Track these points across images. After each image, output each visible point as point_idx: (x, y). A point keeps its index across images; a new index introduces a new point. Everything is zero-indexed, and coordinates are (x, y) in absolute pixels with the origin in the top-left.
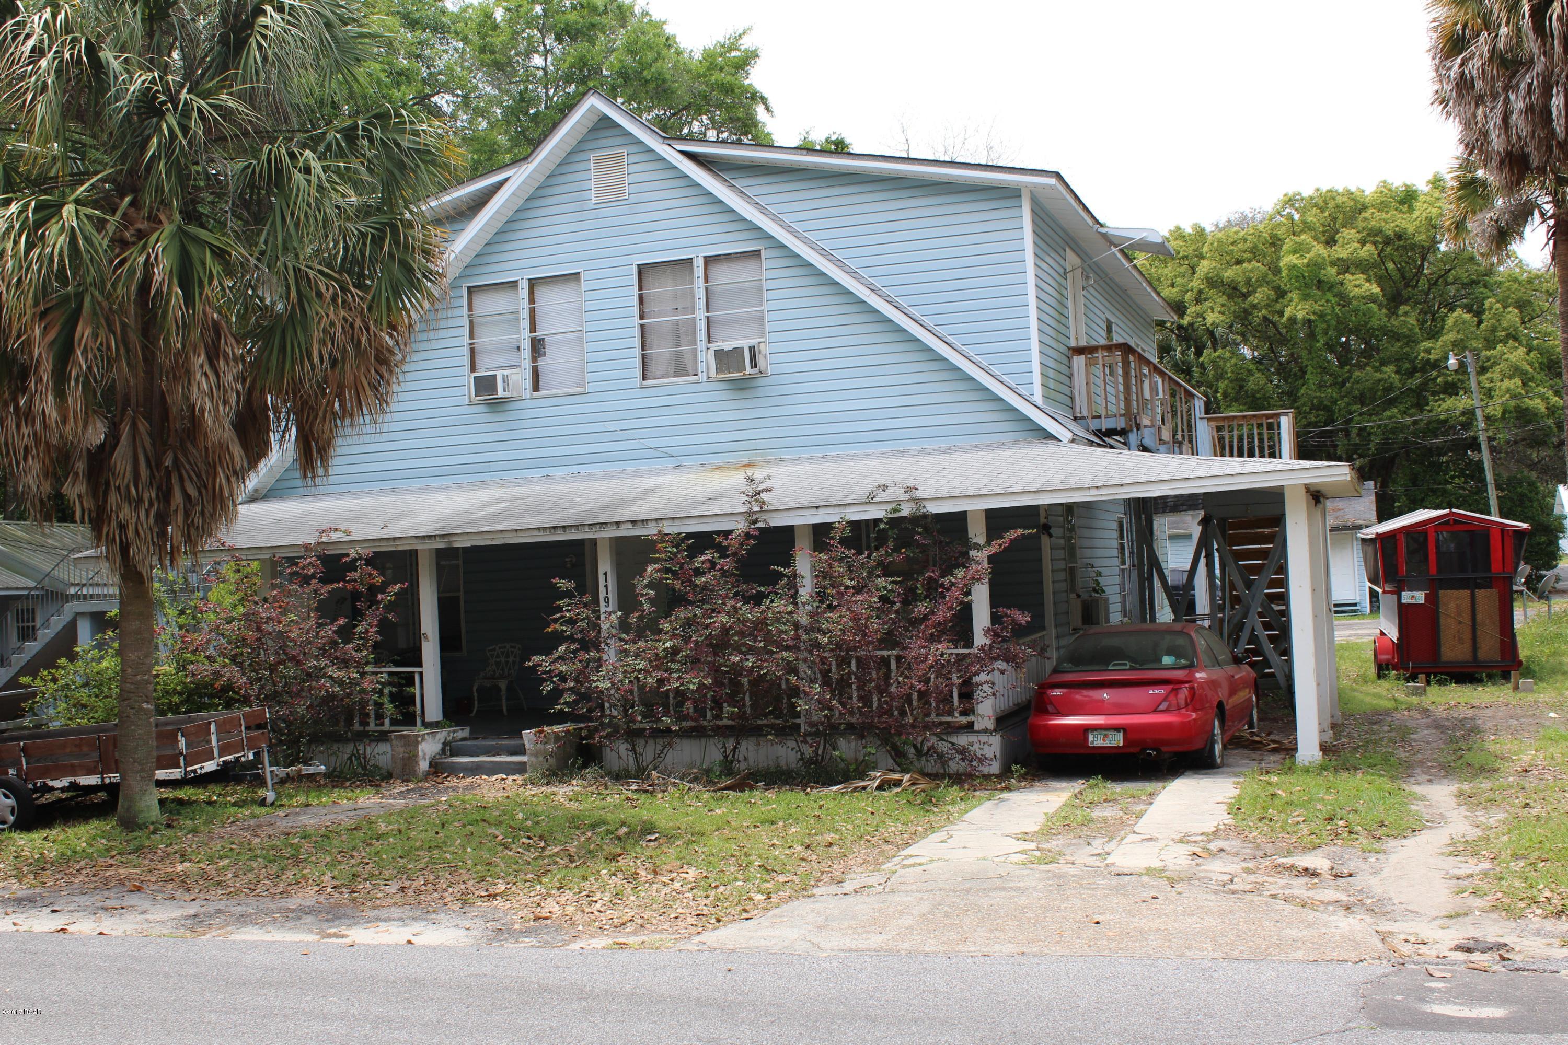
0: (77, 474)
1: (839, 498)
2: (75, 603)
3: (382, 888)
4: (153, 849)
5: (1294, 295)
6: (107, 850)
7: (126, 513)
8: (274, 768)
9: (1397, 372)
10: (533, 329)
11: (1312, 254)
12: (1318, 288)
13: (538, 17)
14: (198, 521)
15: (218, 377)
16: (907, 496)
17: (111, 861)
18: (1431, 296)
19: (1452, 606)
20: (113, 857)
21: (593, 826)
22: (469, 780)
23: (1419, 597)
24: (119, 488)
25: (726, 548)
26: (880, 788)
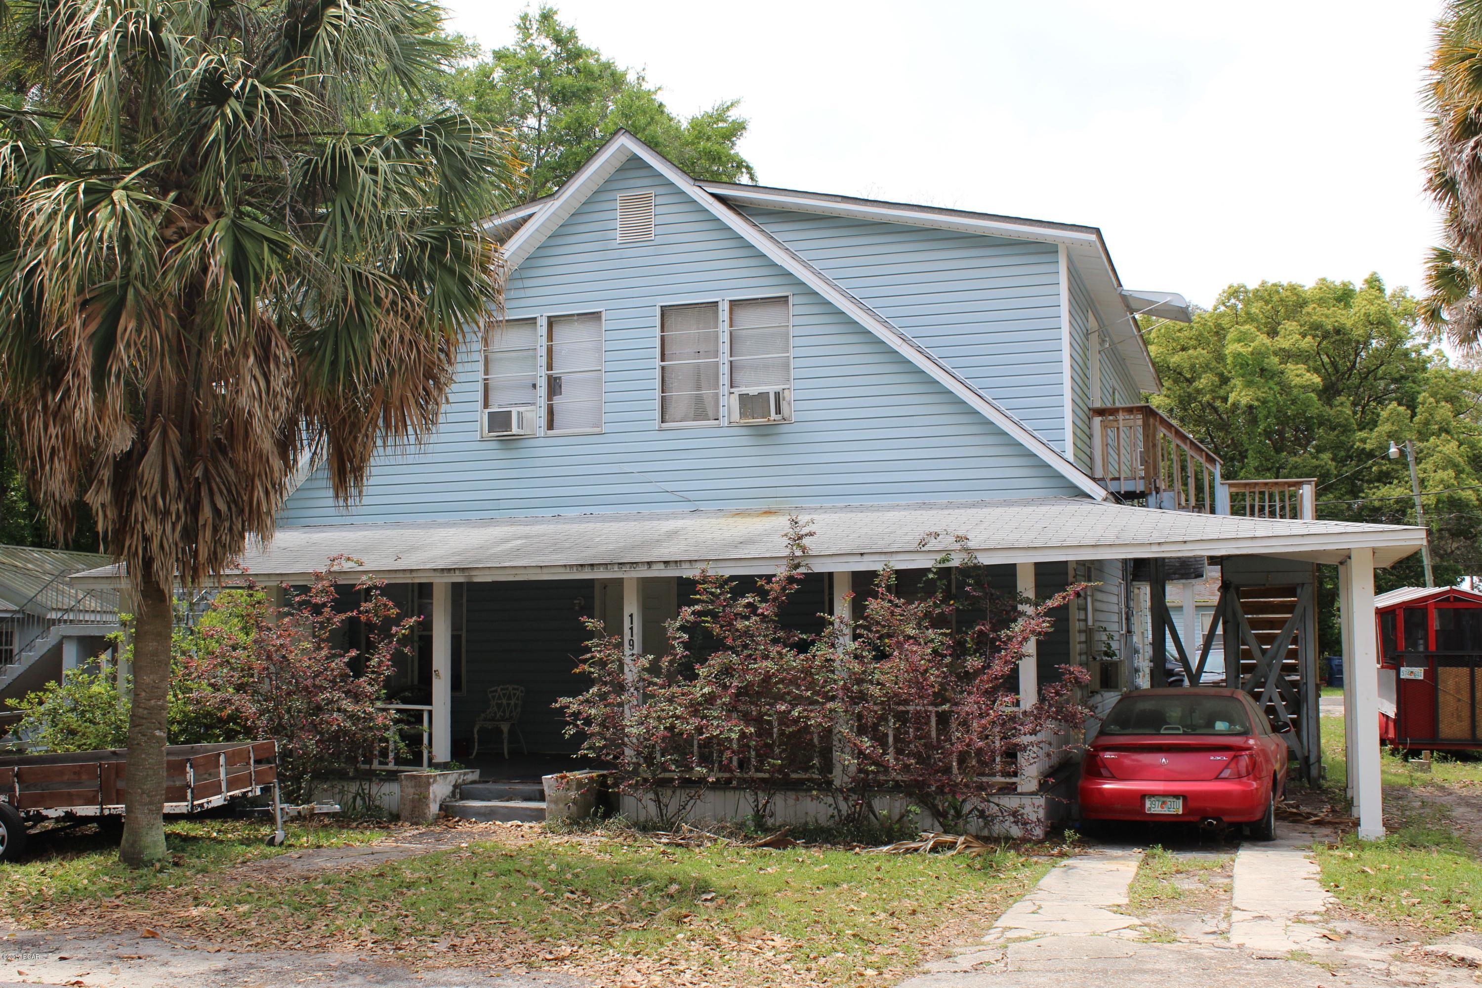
0: (101, 482)
1: (881, 546)
2: (62, 626)
3: (431, 945)
4: (161, 889)
5: (1238, 382)
6: (111, 889)
7: (151, 526)
8: (285, 806)
9: (1333, 460)
10: (550, 367)
11: (1256, 343)
12: (1261, 376)
13: (534, 78)
14: (226, 538)
15: (268, 382)
16: (957, 546)
17: (117, 902)
18: (1361, 389)
19: (1451, 683)
20: (118, 897)
21: (638, 882)
22: (482, 825)
23: (1418, 673)
24: (145, 498)
25: (767, 593)
26: (934, 850)
